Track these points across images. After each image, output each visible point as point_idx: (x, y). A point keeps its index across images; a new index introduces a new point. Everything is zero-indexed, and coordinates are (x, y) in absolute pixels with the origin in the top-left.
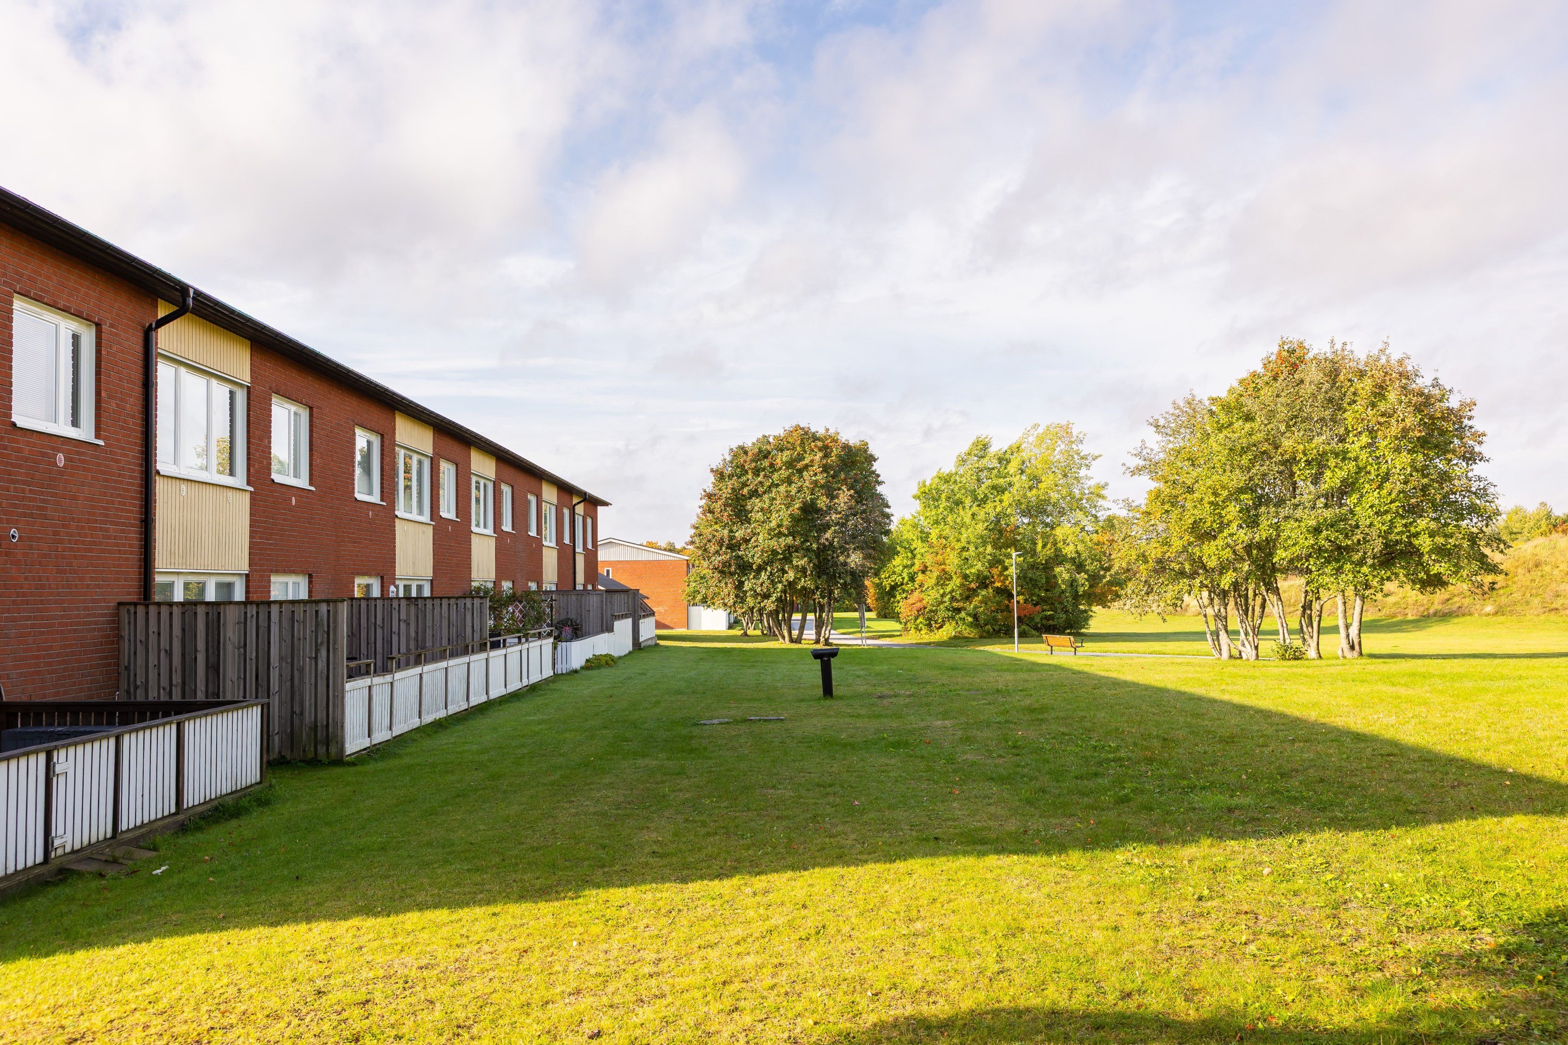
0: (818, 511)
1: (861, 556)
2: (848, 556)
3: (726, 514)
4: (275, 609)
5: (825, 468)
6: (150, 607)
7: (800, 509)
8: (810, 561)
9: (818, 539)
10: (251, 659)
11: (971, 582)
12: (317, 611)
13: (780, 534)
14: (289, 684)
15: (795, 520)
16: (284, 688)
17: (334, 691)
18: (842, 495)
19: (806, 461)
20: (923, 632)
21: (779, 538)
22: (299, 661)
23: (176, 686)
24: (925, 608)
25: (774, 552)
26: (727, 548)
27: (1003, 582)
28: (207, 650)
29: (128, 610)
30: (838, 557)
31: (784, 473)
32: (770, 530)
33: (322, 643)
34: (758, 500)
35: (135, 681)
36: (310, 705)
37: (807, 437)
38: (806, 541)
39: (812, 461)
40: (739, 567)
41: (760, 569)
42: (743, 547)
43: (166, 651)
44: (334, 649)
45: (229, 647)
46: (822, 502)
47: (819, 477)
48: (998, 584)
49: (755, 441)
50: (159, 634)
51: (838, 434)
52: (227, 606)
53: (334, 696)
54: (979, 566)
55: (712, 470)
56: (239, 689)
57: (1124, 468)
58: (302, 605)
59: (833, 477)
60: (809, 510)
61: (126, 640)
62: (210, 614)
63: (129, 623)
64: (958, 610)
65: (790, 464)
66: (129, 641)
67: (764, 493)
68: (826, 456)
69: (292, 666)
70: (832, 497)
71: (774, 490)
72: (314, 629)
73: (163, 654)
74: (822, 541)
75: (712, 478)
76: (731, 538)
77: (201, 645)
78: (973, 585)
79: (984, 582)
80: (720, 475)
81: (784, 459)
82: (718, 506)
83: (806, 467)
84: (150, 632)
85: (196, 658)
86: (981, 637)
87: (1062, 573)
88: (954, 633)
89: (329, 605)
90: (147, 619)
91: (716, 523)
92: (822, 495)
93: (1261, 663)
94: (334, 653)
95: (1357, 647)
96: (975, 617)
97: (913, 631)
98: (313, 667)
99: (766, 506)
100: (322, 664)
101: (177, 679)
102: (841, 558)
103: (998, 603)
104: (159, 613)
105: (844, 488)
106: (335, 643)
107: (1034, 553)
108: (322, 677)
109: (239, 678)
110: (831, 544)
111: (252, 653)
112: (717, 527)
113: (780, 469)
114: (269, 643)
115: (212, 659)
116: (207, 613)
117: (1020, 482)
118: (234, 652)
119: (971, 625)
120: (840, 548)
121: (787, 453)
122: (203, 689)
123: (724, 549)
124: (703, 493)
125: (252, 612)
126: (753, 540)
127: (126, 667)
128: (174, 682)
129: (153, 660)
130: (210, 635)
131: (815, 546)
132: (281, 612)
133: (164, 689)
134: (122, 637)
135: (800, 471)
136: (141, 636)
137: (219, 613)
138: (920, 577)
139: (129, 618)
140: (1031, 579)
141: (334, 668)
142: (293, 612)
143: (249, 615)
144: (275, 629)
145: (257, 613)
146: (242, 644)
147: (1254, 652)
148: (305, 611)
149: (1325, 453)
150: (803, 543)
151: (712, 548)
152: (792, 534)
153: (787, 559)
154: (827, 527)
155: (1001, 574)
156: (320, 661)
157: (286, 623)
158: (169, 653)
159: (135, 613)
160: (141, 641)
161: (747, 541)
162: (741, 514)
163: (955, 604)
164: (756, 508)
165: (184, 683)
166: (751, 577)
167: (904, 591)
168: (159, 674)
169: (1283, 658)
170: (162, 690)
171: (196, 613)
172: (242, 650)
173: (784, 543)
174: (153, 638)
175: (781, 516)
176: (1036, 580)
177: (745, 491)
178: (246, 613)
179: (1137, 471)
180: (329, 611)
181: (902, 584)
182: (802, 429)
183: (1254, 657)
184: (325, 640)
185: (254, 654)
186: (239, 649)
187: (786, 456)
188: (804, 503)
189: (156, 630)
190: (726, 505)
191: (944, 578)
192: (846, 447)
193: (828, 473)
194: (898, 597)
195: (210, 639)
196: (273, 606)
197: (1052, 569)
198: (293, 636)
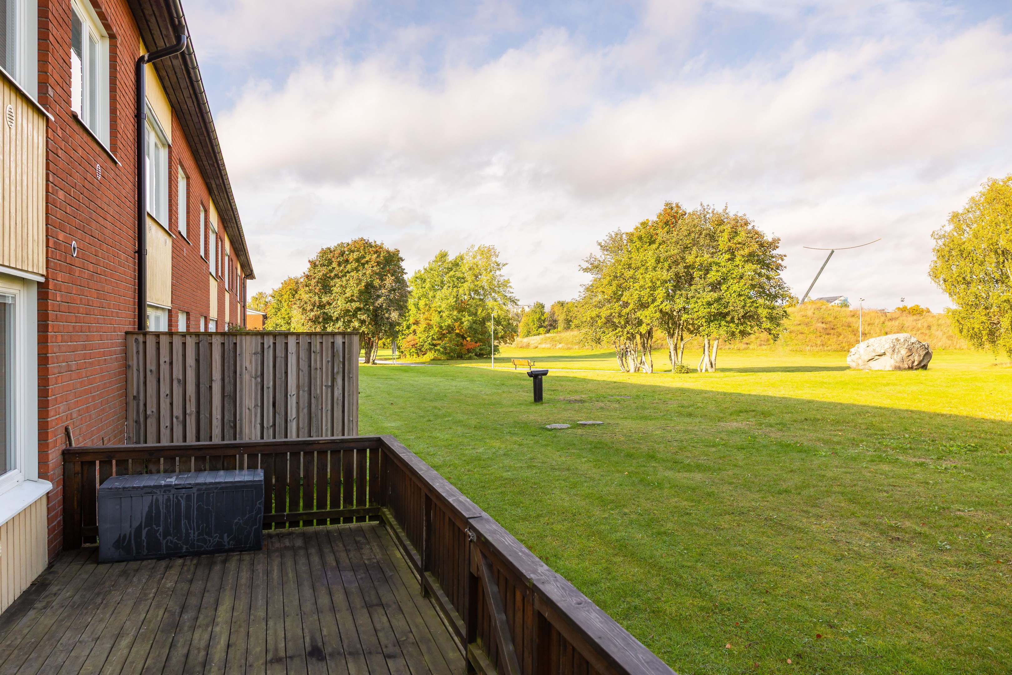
0: (374, 287)
1: (398, 314)
2: (390, 314)
3: (318, 288)
4: (292, 341)
5: (378, 263)
6: (147, 336)
7: (365, 286)
8: (368, 316)
9: (373, 303)
10: (268, 388)
11: (443, 330)
12: (333, 343)
13: (352, 301)
14: (306, 411)
15: (361, 292)
16: (301, 415)
17: (349, 417)
18: (387, 279)
19: (367, 259)
20: (414, 357)
21: (352, 302)
22: (316, 390)
23: (190, 415)
24: (417, 344)
25: (348, 311)
26: (318, 308)
27: (460, 330)
28: (223, 379)
29: (136, 339)
30: (384, 314)
31: (355, 265)
32: (346, 298)
33: (338, 373)
34: (339, 280)
35: (146, 411)
36: (327, 430)
37: (367, 245)
38: (366, 305)
39: (370, 259)
40: (324, 319)
41: (337, 319)
42: (327, 307)
43: (179, 381)
44: (349, 378)
45: (246, 377)
46: (377, 283)
47: (375, 268)
48: (457, 331)
49: (336, 245)
50: (171, 363)
51: (383, 244)
52: (244, 337)
53: (349, 420)
54: (449, 322)
55: (309, 261)
56: (256, 416)
57: (580, 268)
58: (318, 337)
59: (382, 268)
60: (369, 286)
61: (135, 369)
62: (226, 345)
63: (138, 352)
64: (435, 345)
65: (358, 260)
66: (138, 370)
67: (343, 276)
68: (378, 256)
69: (310, 394)
70: (382, 280)
71: (348, 275)
72: (329, 359)
73: (175, 383)
74: (376, 305)
75: (309, 265)
76: (320, 302)
77: (217, 375)
78: (444, 332)
79: (450, 329)
80: (314, 265)
81: (355, 257)
82: (313, 282)
83: (367, 262)
84: (162, 362)
85: (211, 387)
86: (448, 360)
87: (491, 326)
88: (433, 357)
89: (344, 338)
90: (158, 349)
91: (310, 293)
92: (377, 279)
93: (653, 374)
94: (349, 382)
95: (714, 366)
96: (445, 348)
97: (408, 356)
98: (329, 395)
99: (344, 284)
100: (338, 392)
101: (191, 408)
102: (387, 315)
103: (458, 341)
104: (171, 343)
105: (389, 275)
106: (349, 373)
107: (476, 314)
108: (338, 404)
109: (256, 406)
110: (381, 306)
111: (269, 382)
112: (311, 295)
113: (352, 262)
114: (286, 373)
115: (229, 388)
116: (223, 344)
117: (469, 277)
118: (251, 380)
119: (442, 353)
120: (386, 309)
121: (356, 253)
122: (219, 417)
123: (316, 308)
124: (303, 275)
125: (269, 341)
126: (334, 304)
127: (134, 397)
128: (188, 411)
129: (165, 389)
130: (226, 365)
131: (371, 308)
132: (298, 343)
133: (177, 418)
134: (129, 366)
135: (363, 265)
136: (152, 366)
137: (235, 344)
138: (413, 327)
139: (138, 348)
140: (474, 329)
141: (349, 395)
142: (310, 343)
143: (266, 346)
144: (292, 360)
145: (274, 344)
146: (259, 373)
147: (651, 368)
148: (321, 343)
149: (711, 264)
150: (365, 306)
151: (309, 308)
152: (360, 300)
153: (355, 315)
154: (379, 297)
155: (459, 326)
156: (336, 389)
157: (303, 354)
158: (184, 383)
159: (145, 343)
160: (151, 371)
161: (329, 304)
162: (326, 288)
163: (434, 342)
164: (337, 285)
165: (198, 412)
166: (331, 325)
167: (403, 334)
168: (171, 404)
169: (681, 372)
170: (175, 420)
171: (211, 344)
172: (259, 380)
173: (355, 306)
174: (164, 368)
175: (353, 290)
176: (476, 330)
177: (332, 274)
178: (263, 344)
179: (586, 270)
180: (344, 343)
181: (403, 331)
182: (364, 240)
183: (650, 371)
184: (341, 370)
185: (271, 383)
186: (256, 378)
187: (355, 255)
188: (367, 282)
189: (167, 360)
190: (318, 282)
191: (429, 327)
192: (388, 252)
193: (380, 266)
194: (400, 338)
195: (226, 368)
196: (289, 337)
197: (485, 324)
198: (310, 366)
